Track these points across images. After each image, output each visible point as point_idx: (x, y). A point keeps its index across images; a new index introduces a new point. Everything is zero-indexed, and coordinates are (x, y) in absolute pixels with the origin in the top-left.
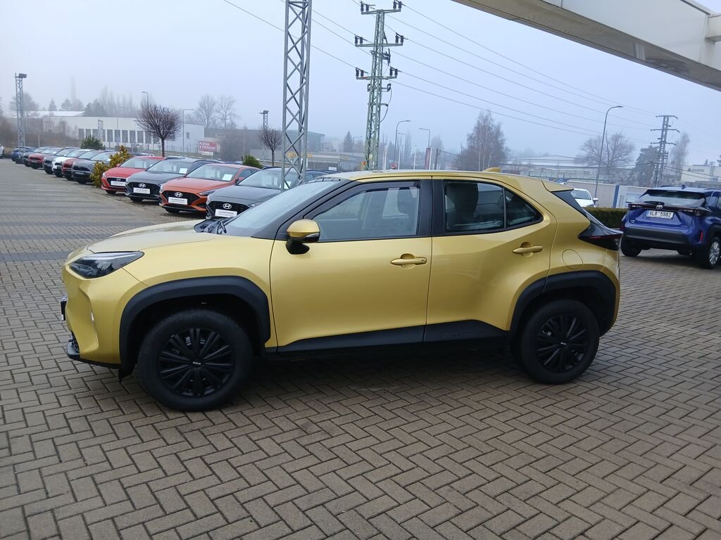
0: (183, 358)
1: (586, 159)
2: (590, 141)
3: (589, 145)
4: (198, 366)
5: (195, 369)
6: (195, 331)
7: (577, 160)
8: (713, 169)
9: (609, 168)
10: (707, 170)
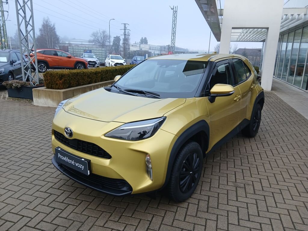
1: (93, 41)
2: (94, 33)
3: (94, 35)
7: (90, 41)
8: (140, 45)
9: (103, 45)
10: (138, 45)
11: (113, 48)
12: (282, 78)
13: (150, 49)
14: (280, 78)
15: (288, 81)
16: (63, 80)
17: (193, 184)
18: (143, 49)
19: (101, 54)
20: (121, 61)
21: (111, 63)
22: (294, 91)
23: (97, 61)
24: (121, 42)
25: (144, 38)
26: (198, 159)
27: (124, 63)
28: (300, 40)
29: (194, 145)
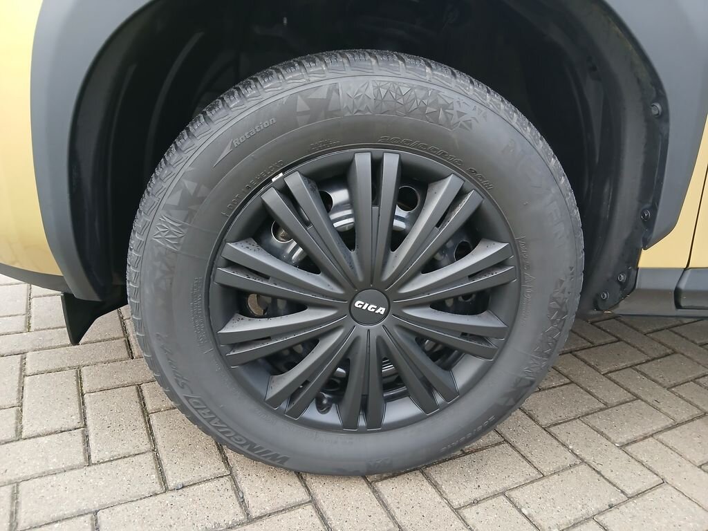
0: (317, 281)
4: (373, 318)
5: (361, 329)
6: (377, 165)
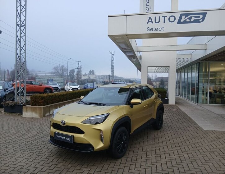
1: (54, 73)
3: (55, 68)
7: (52, 73)
8: (89, 75)
9: (62, 76)
10: (88, 76)
11: (69, 77)
12: (184, 96)
13: (96, 78)
14: (183, 96)
15: (188, 98)
16: (43, 100)
17: (124, 150)
18: (91, 78)
19: (60, 82)
20: (77, 87)
21: (69, 88)
22: (190, 104)
23: (59, 87)
24: (75, 73)
25: (92, 70)
26: (126, 136)
27: (79, 88)
28: (195, 72)
29: (123, 128)
